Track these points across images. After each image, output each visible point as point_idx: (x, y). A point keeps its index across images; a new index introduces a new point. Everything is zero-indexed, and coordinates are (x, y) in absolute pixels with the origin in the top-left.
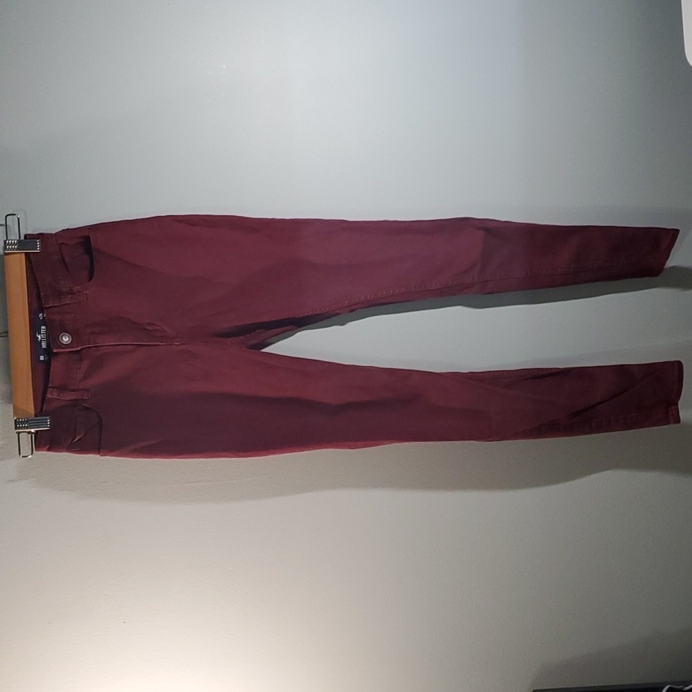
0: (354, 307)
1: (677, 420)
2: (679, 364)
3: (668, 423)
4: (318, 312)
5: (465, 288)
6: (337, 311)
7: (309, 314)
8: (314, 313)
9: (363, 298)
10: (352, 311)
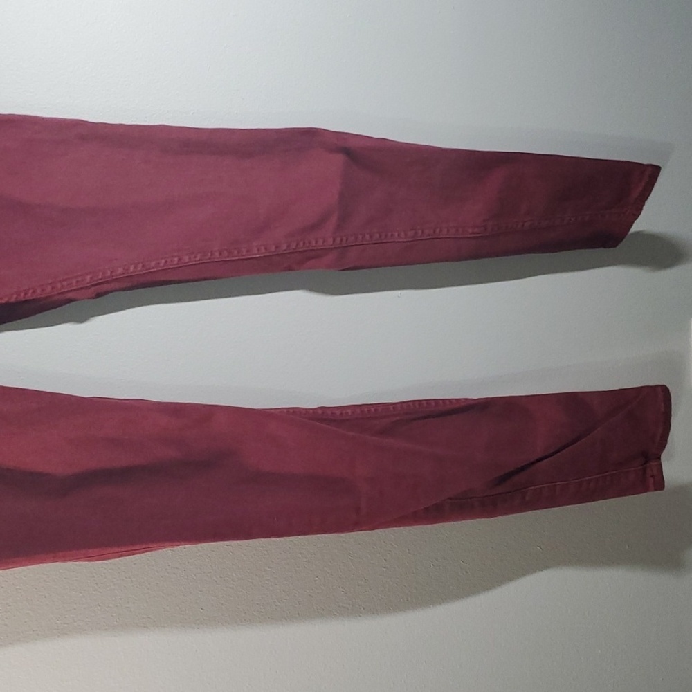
0: (105, 287)
1: (660, 484)
2: (664, 391)
3: (646, 490)
4: (29, 296)
5: (309, 259)
6: (70, 295)
7: (13, 300)
8: (22, 297)
9: (120, 270)
10: (98, 295)
